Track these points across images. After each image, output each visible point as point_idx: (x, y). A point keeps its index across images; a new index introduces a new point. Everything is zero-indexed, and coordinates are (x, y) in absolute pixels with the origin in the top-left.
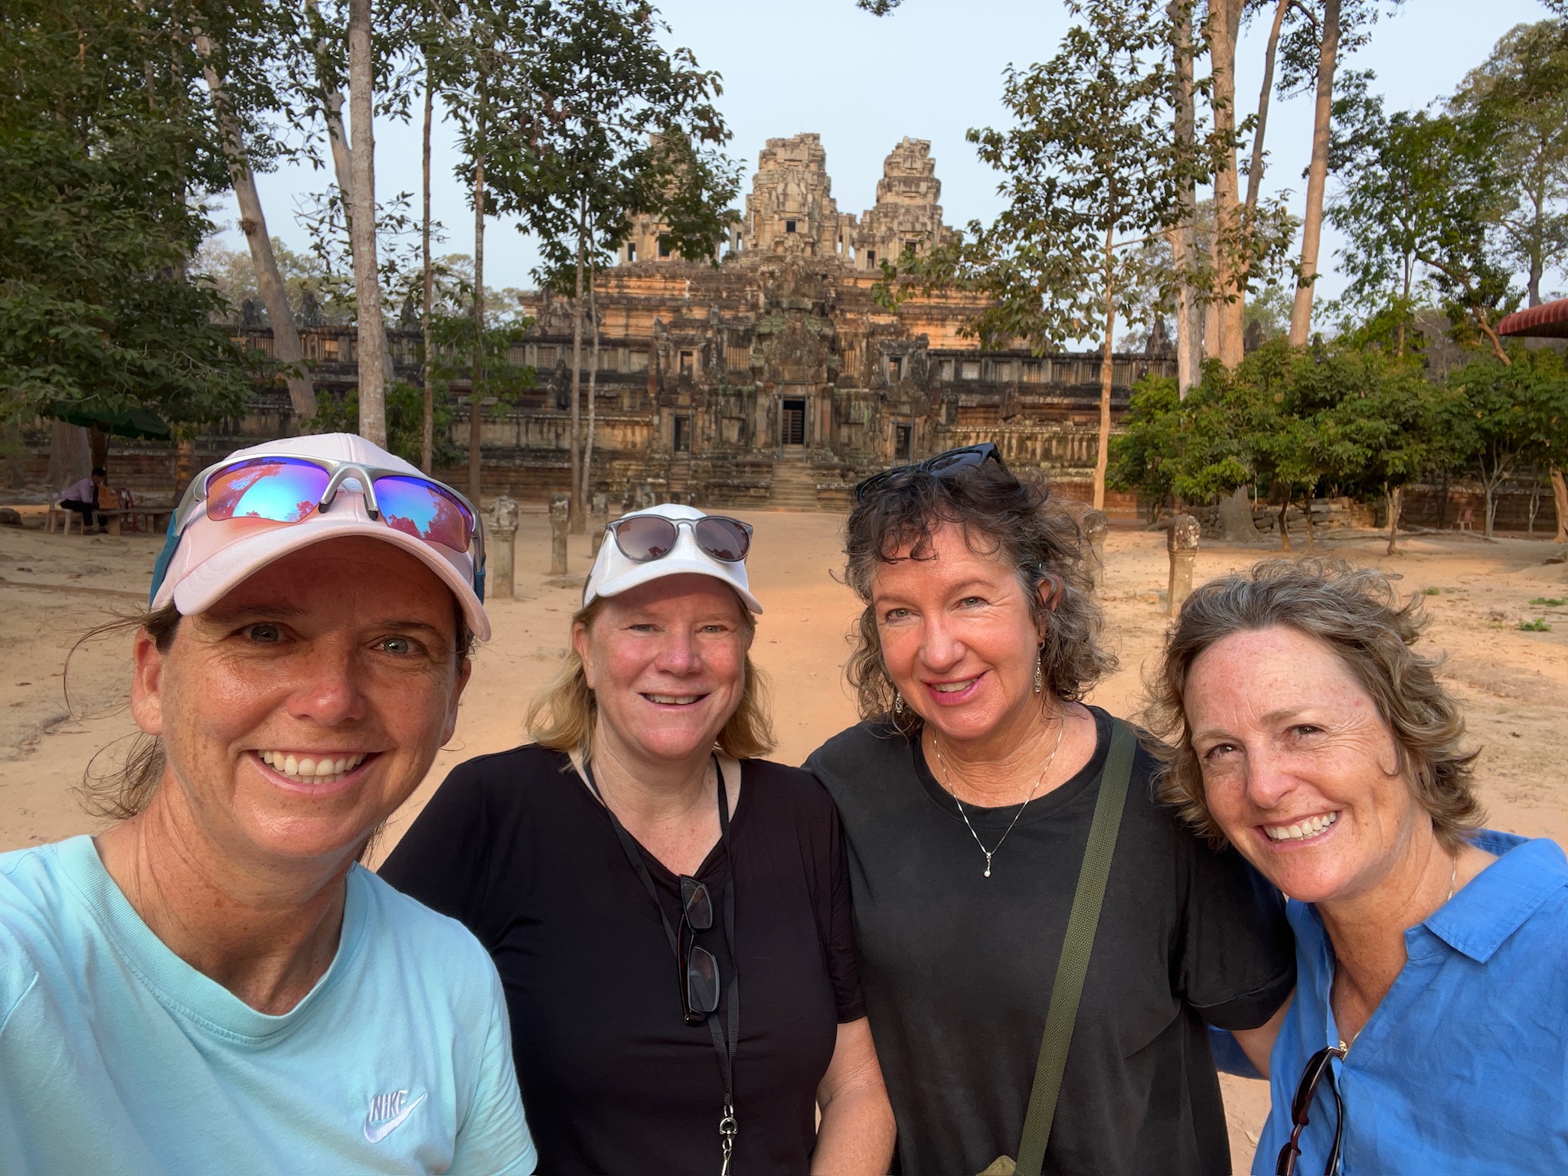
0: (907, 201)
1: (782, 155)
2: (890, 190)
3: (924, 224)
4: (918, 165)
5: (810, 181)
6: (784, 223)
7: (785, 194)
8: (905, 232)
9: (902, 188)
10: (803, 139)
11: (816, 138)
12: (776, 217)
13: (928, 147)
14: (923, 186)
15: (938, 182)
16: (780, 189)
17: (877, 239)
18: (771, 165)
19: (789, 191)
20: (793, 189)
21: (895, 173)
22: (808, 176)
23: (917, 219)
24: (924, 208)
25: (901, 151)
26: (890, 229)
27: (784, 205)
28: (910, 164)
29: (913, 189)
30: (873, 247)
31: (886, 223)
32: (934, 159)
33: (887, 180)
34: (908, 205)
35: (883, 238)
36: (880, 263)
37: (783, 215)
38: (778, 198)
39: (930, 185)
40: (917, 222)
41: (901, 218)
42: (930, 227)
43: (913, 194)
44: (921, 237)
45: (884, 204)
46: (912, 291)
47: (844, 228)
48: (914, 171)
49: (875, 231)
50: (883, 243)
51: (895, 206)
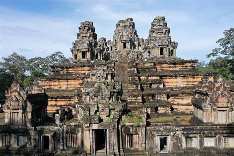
0: (159, 35)
1: (122, 24)
2: (154, 33)
3: (166, 42)
4: (162, 24)
5: (130, 31)
6: (123, 43)
7: (122, 35)
8: (159, 45)
9: (157, 31)
10: (128, 20)
11: (131, 19)
12: (120, 42)
13: (165, 18)
14: (164, 31)
15: (169, 29)
17: (150, 48)
18: (119, 28)
19: (124, 34)
21: (155, 27)
23: (163, 41)
24: (165, 37)
25: (156, 20)
26: (155, 45)
27: (122, 39)
28: (159, 24)
29: (161, 32)
30: (149, 50)
31: (153, 42)
32: (167, 22)
33: (152, 29)
34: (160, 37)
35: (152, 47)
36: (152, 55)
37: (122, 41)
38: (120, 37)
39: (166, 30)
40: (163, 42)
41: (158, 41)
42: (167, 44)
43: (161, 33)
44: (165, 46)
45: (152, 37)
46: (164, 66)
47: (141, 43)
48: (161, 26)
49: (150, 45)
50: (152, 49)
51: (156, 37)
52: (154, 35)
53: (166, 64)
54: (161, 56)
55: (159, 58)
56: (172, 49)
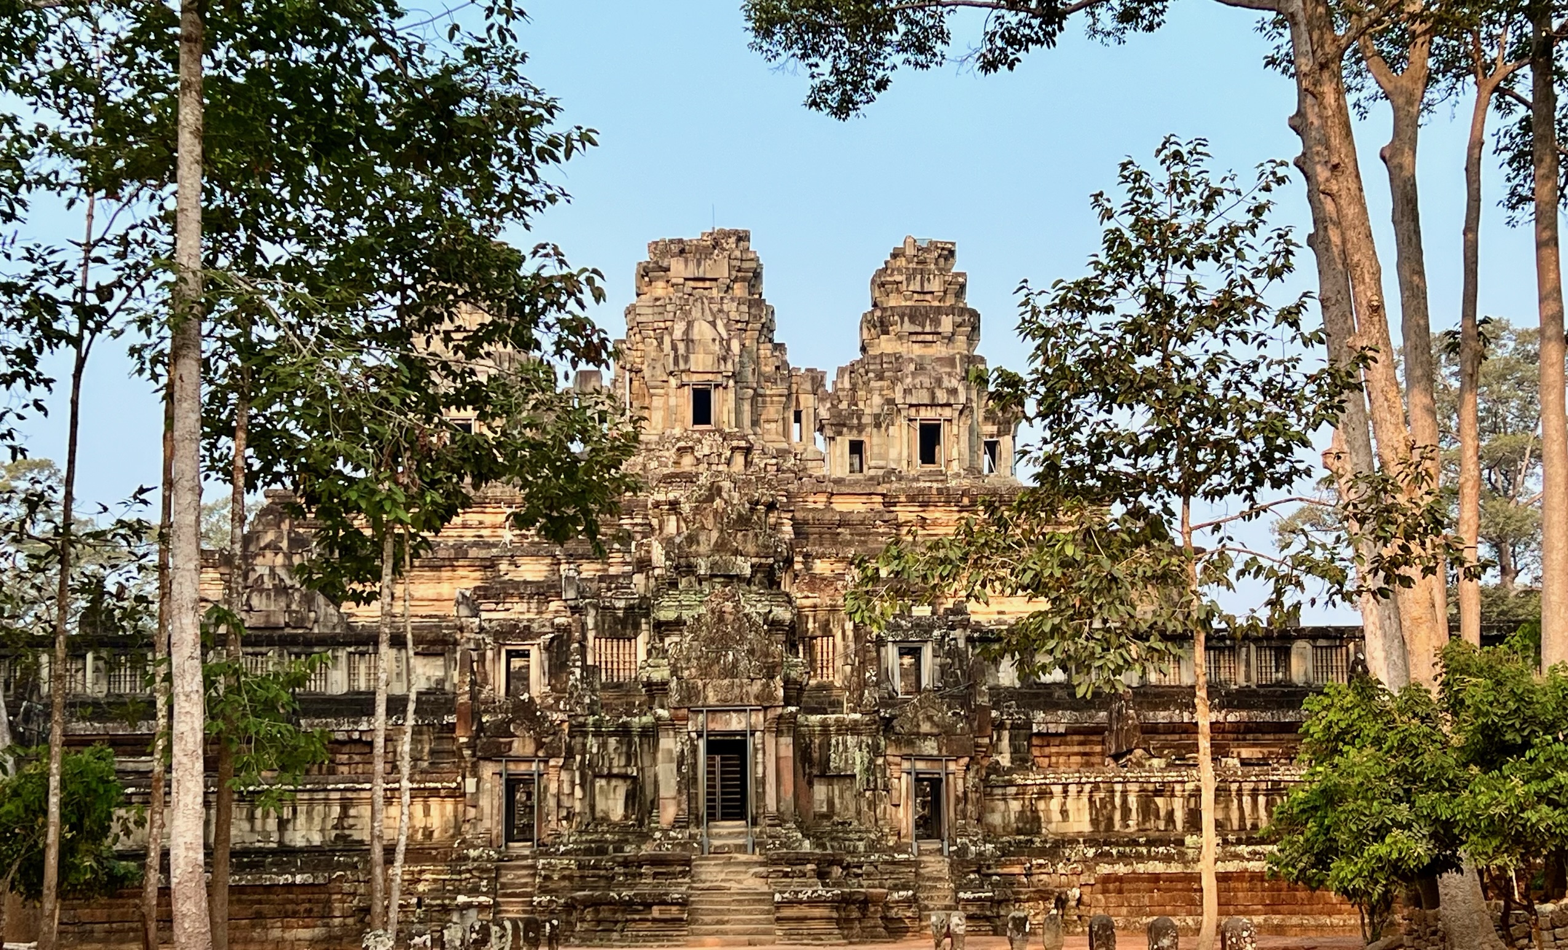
0: (917, 350)
1: (678, 269)
2: (886, 332)
3: (953, 392)
4: (935, 285)
5: (734, 315)
6: (687, 392)
7: (688, 341)
8: (918, 406)
9: (908, 327)
10: (717, 241)
11: (742, 237)
12: (673, 382)
13: (952, 253)
14: (947, 324)
15: (975, 314)
16: (678, 333)
17: (866, 420)
18: (659, 289)
19: (695, 334)
20: (702, 330)
21: (893, 301)
22: (730, 306)
23: (939, 381)
24: (951, 361)
25: (902, 262)
26: (891, 402)
27: (686, 360)
28: (918, 284)
29: (928, 329)
30: (860, 432)
31: (881, 389)
32: (963, 275)
33: (878, 313)
34: (921, 357)
35: (877, 416)
36: (873, 463)
37: (685, 379)
38: (674, 348)
39: (959, 320)
40: (940, 387)
41: (909, 380)
42: (962, 399)
43: (929, 338)
44: (947, 413)
45: (875, 357)
46: (937, 515)
47: (802, 398)
48: (928, 297)
49: (861, 405)
50: (878, 425)
51: (897, 359)
52: (886, 345)
53: (948, 503)
54: (929, 467)
55: (917, 480)
56: (992, 436)
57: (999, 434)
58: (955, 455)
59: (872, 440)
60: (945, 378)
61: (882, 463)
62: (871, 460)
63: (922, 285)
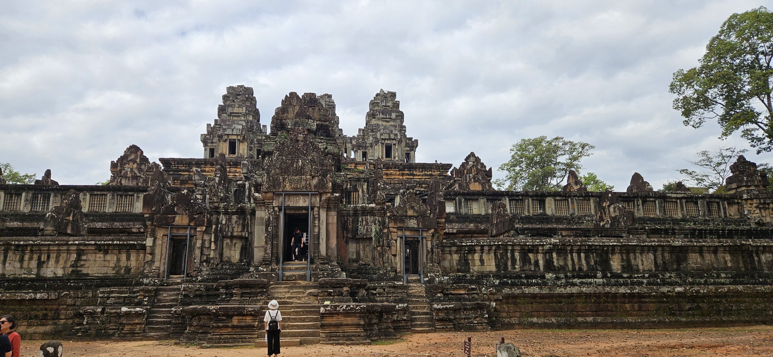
0: (384, 123)
2: (374, 118)
3: (396, 135)
4: (390, 104)
8: (385, 139)
9: (381, 116)
11: (330, 96)
13: (395, 95)
14: (394, 115)
15: (402, 113)
17: (368, 145)
21: (376, 108)
23: (392, 131)
24: (395, 126)
25: (379, 97)
26: (376, 138)
28: (385, 103)
29: (388, 117)
30: (366, 149)
31: (373, 135)
32: (399, 101)
33: (372, 112)
34: (385, 125)
35: (371, 144)
36: (370, 158)
39: (398, 114)
40: (392, 133)
41: (382, 131)
42: (399, 137)
43: (388, 120)
44: (394, 142)
45: (371, 125)
46: (392, 172)
47: (347, 144)
48: (388, 108)
49: (366, 140)
50: (372, 146)
51: (378, 125)
52: (374, 122)
53: (395, 168)
54: (388, 158)
56: (408, 151)
57: (410, 151)
58: (397, 155)
59: (370, 152)
60: (394, 131)
61: (373, 158)
62: (369, 157)
63: (386, 104)
